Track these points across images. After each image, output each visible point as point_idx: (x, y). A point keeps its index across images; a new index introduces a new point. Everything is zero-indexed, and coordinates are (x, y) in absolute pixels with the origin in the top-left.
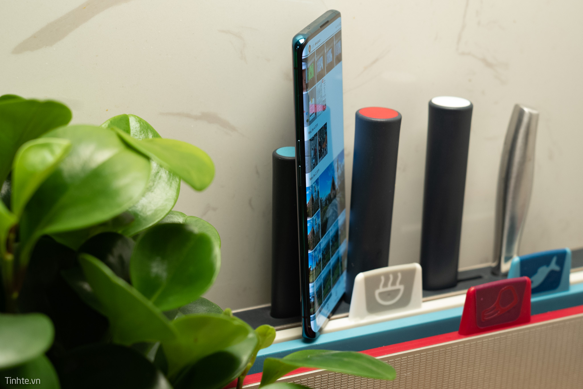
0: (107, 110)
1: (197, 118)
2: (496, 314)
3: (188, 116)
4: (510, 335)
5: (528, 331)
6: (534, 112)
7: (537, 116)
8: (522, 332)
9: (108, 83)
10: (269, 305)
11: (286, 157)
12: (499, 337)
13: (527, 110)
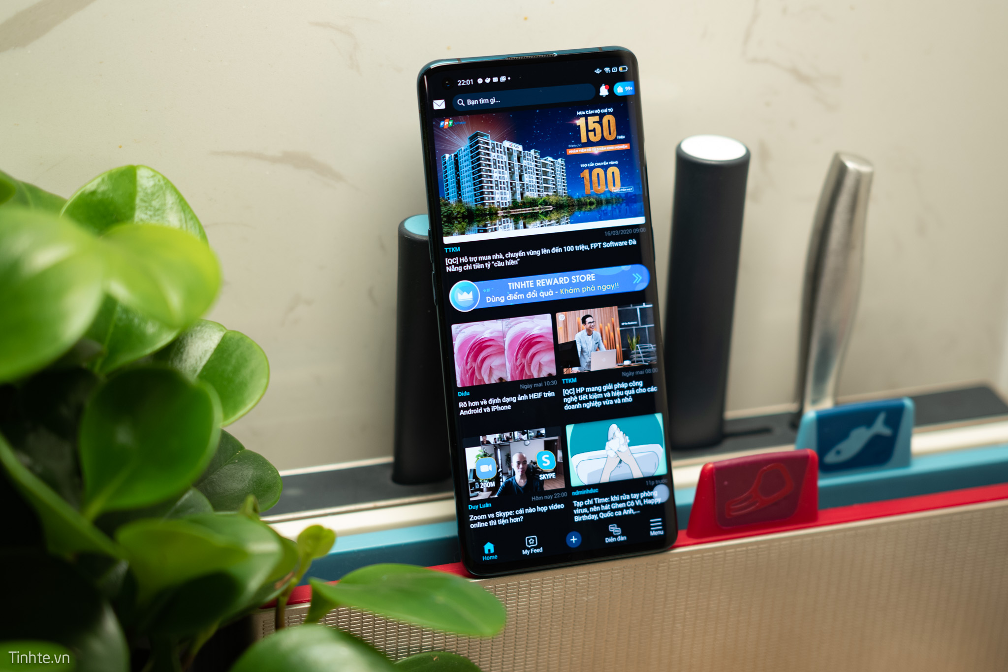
0: (120, 147)
1: (274, 160)
2: (753, 508)
3: (260, 157)
4: (776, 544)
5: (809, 539)
6: (865, 169)
7: (871, 176)
8: (799, 540)
9: (121, 105)
10: (389, 459)
11: (416, 234)
12: (755, 547)
13: (851, 165)
